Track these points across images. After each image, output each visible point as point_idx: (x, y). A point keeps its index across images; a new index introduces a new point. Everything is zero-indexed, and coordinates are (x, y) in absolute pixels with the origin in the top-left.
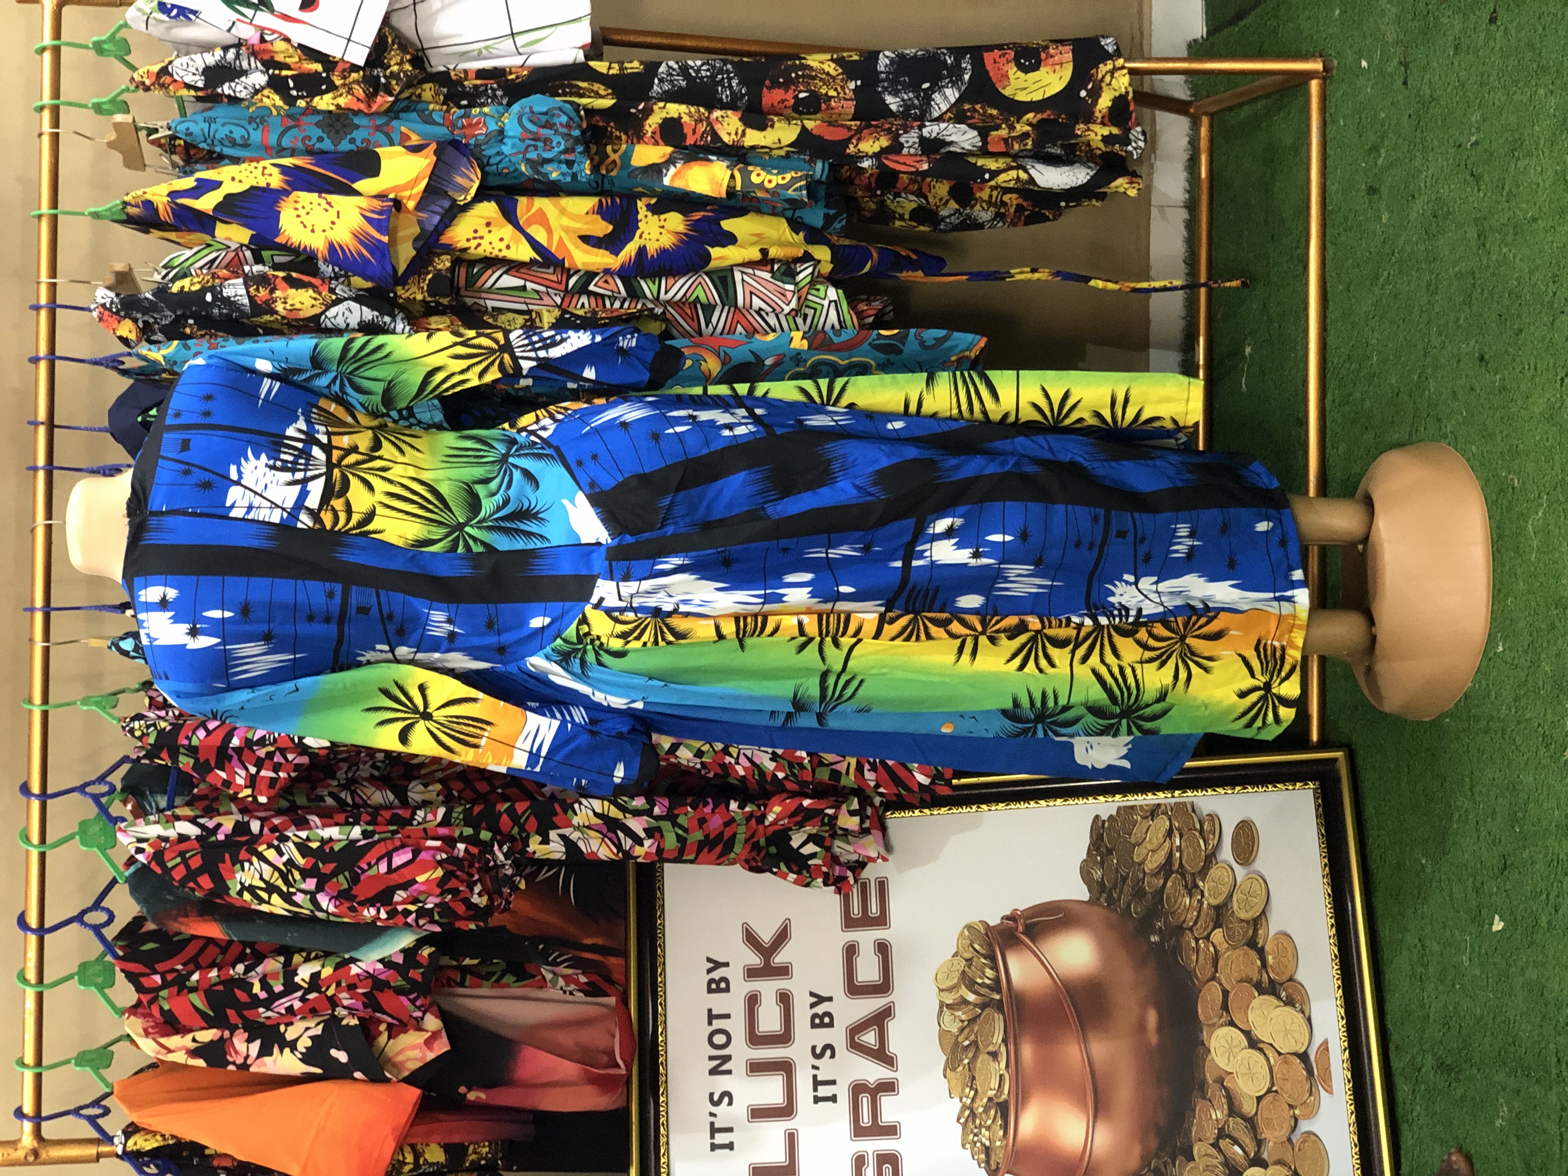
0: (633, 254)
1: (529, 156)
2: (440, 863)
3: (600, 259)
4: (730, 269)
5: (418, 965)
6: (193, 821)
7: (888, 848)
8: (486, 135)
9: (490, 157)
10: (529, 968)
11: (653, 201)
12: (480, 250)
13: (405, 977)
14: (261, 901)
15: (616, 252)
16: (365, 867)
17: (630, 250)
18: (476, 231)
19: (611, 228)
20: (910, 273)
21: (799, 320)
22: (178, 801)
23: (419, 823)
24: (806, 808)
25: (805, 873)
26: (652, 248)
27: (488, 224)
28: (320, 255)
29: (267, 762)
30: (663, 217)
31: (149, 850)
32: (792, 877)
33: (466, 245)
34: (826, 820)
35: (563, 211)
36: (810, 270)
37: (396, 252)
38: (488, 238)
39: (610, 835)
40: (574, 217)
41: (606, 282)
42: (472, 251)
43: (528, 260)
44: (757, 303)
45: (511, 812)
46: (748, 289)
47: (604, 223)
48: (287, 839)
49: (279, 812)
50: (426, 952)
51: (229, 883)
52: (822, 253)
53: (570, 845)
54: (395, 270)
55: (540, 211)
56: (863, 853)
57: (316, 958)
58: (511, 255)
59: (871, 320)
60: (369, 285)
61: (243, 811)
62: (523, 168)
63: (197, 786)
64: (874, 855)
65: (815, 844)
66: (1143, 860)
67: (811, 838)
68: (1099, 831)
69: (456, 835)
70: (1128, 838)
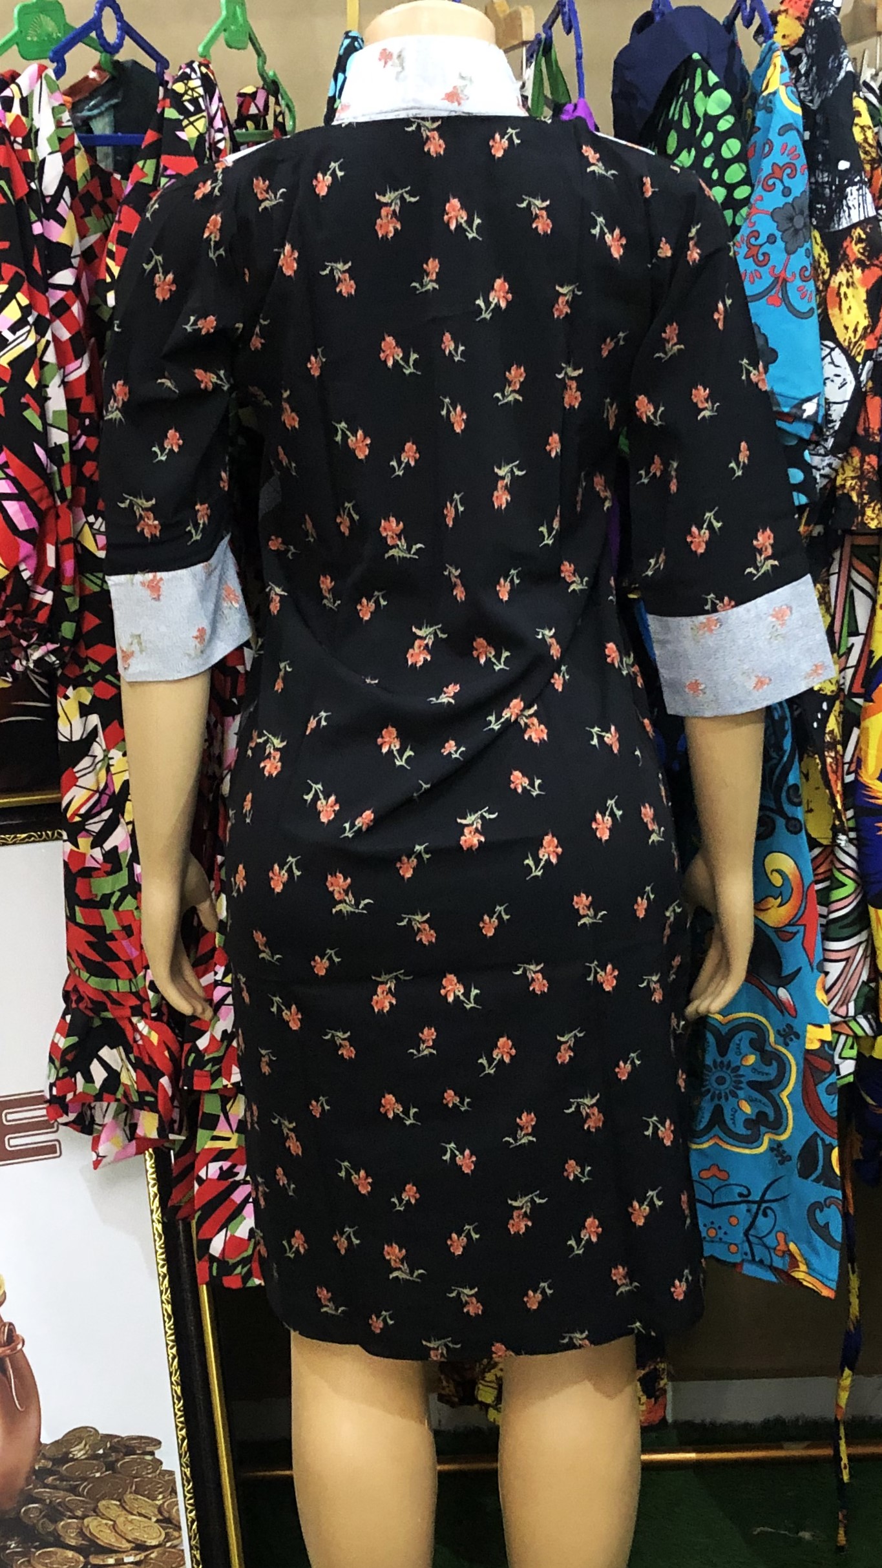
25: (65, 1070)
39: (105, 798)
48: (41, 334)
53: (82, 747)
64: (102, 1150)
65: (105, 1080)
66: (103, 1517)
67: (113, 1077)
68: (139, 1448)
69: (65, 588)
70: (131, 1493)
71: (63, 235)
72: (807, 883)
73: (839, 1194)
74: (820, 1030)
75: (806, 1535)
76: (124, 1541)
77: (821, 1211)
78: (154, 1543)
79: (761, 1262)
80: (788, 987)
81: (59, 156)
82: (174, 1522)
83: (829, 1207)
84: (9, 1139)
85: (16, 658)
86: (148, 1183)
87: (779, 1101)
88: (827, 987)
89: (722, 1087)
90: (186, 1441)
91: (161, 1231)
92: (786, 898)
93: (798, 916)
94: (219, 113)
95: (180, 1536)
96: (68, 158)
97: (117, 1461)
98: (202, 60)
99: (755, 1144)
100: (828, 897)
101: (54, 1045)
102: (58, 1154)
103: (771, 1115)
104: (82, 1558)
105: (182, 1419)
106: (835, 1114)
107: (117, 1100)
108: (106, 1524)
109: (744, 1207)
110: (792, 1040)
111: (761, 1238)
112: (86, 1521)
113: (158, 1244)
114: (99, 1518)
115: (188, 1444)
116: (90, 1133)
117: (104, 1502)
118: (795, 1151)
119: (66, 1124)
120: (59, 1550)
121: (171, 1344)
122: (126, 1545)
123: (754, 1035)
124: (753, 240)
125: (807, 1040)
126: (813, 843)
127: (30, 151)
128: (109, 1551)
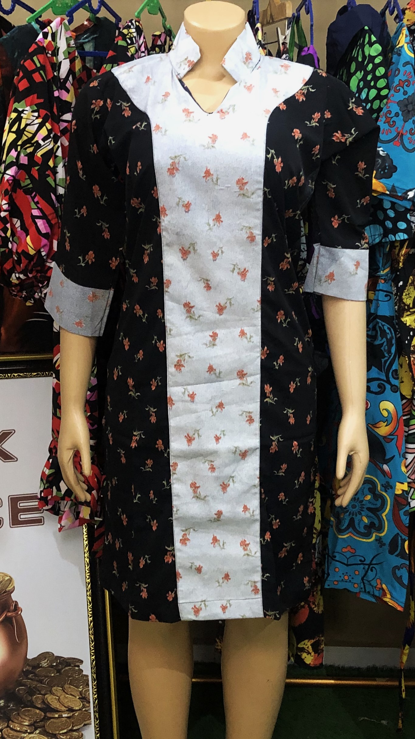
2: (39, 252)
14: (11, 125)
16: (36, 199)
25: (48, 484)
31: (47, 43)
51: (23, 102)
56: (64, 515)
64: (63, 523)
66: (54, 694)
68: (72, 663)
70: (67, 684)
71: (69, 97)
72: (399, 416)
73: (407, 563)
74: (402, 485)
75: (384, 722)
76: (63, 707)
77: (399, 570)
78: (77, 708)
79: (369, 592)
80: (388, 464)
81: (68, 60)
82: (87, 699)
83: (402, 568)
84: (20, 515)
85: (36, 292)
86: (84, 539)
87: (381, 518)
88: (406, 465)
89: (354, 510)
90: (95, 662)
91: (88, 562)
92: (389, 422)
93: (394, 432)
94: (143, 44)
95: (89, 706)
96: (72, 61)
97: (62, 669)
98: (137, 19)
99: (369, 537)
100: (409, 423)
101: (43, 473)
102: (42, 523)
103: (377, 525)
104: (43, 714)
105: (93, 651)
106: (407, 525)
107: (71, 500)
108: (55, 698)
109: (362, 566)
110: (388, 489)
111: (369, 581)
112: (46, 696)
113: (87, 568)
114: (52, 696)
115: (95, 663)
116: (58, 515)
117: (55, 688)
118: (387, 541)
119: (47, 510)
120: (33, 709)
121: (90, 615)
122: (63, 709)
123: (370, 486)
124: (388, 115)
125: (396, 490)
126: (403, 397)
127: (54, 58)
128: (56, 711)
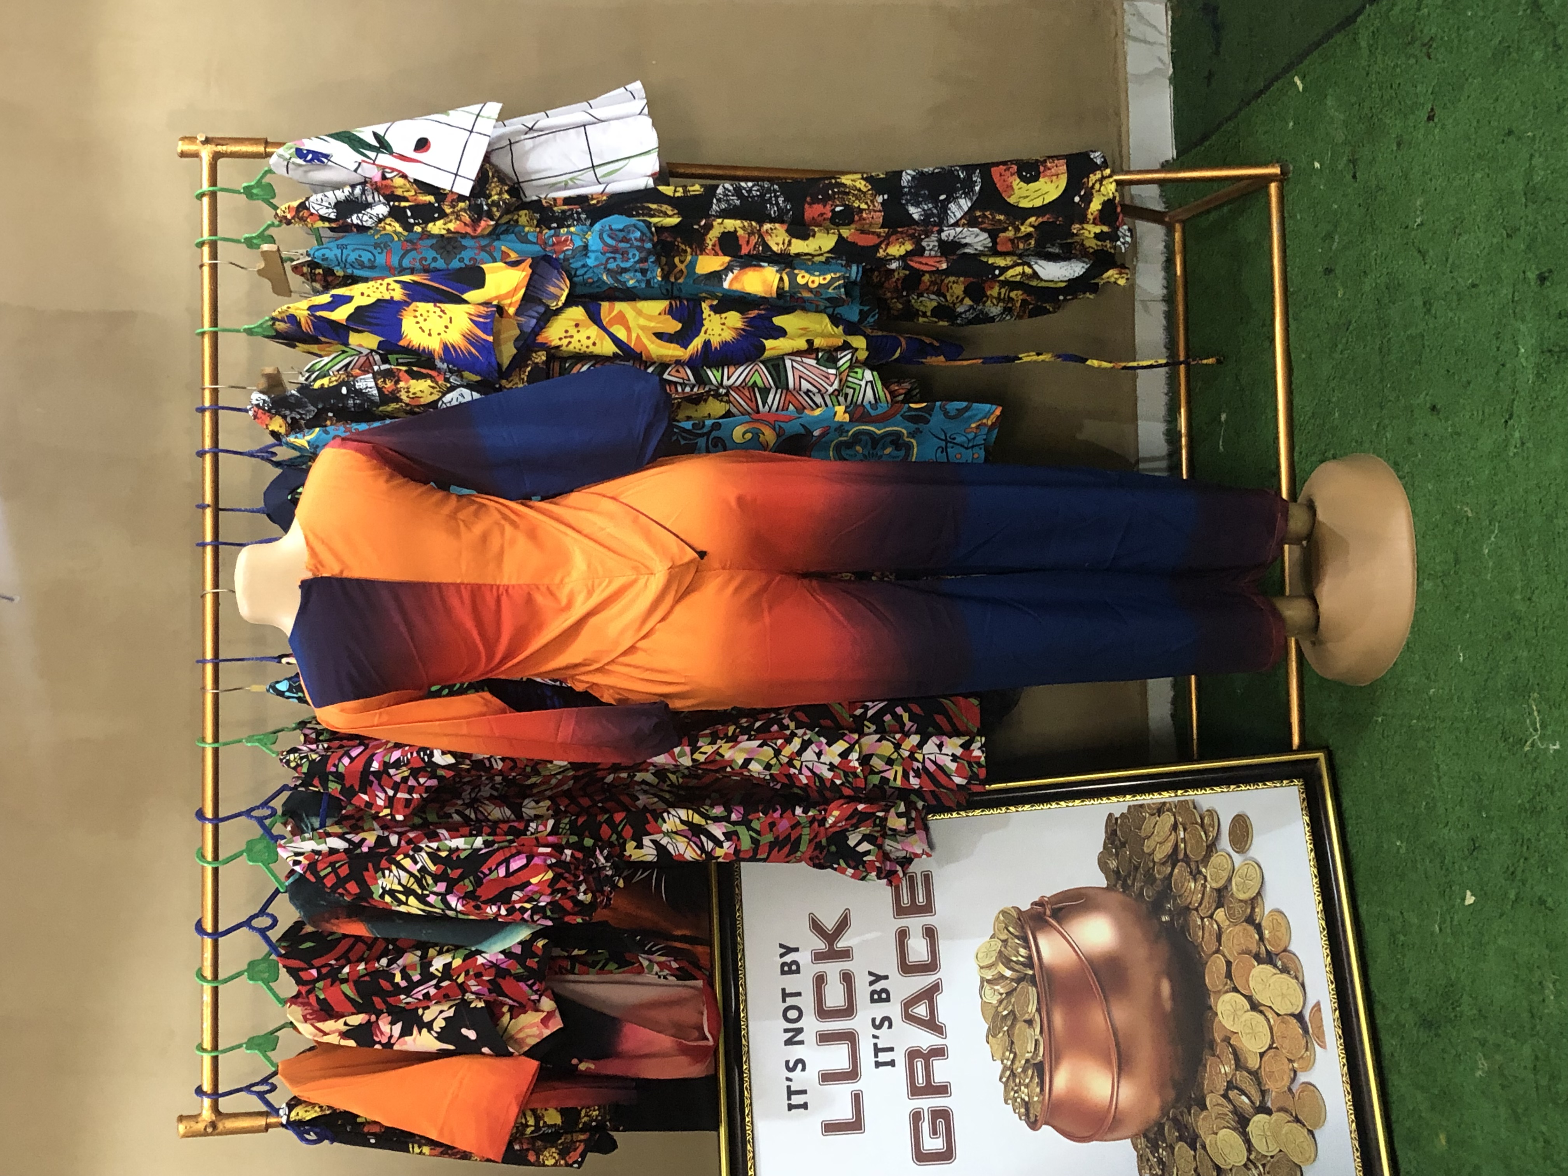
0: (700, 347)
1: (610, 266)
2: (550, 867)
3: (673, 351)
4: (781, 358)
5: (534, 955)
6: (341, 837)
7: (931, 846)
8: (573, 250)
9: (577, 270)
10: (628, 956)
11: (715, 302)
12: (571, 347)
13: (523, 965)
14: (400, 903)
15: (685, 347)
16: (487, 872)
17: (697, 343)
18: (566, 331)
19: (680, 326)
20: (934, 358)
21: (841, 399)
22: (329, 821)
23: (532, 834)
24: (861, 812)
25: (861, 867)
26: (715, 341)
27: (577, 325)
28: (436, 356)
29: (402, 785)
30: (723, 315)
31: (305, 862)
32: (850, 871)
33: (559, 343)
34: (878, 821)
35: (639, 313)
36: (849, 356)
37: (501, 351)
38: (577, 336)
39: (694, 839)
40: (650, 318)
41: (678, 371)
42: (564, 348)
43: (611, 354)
44: (805, 385)
45: (610, 822)
46: (797, 374)
47: (675, 322)
48: (421, 849)
49: (413, 828)
50: (540, 943)
51: (373, 888)
52: (859, 342)
53: (661, 849)
54: (499, 365)
55: (620, 312)
56: (910, 850)
57: (448, 951)
58: (597, 350)
59: (901, 398)
60: (479, 378)
61: (384, 828)
62: (605, 278)
63: (345, 808)
64: (919, 852)
65: (869, 842)
66: (1154, 850)
67: (865, 838)
68: (1113, 827)
69: (564, 843)
70: (1140, 833)
71: (370, 838)
73: (939, 403)
76: (1171, 837)
77: (949, 413)
78: (1172, 819)
80: (811, 431)
81: (326, 840)
82: (1160, 805)
83: (946, 409)
87: (883, 435)
92: (760, 432)
95: (1169, 802)
97: (1121, 841)
99: (911, 444)
101: (853, 877)
102: (928, 872)
103: (892, 438)
104: (1180, 863)
107: (882, 838)
108: (1159, 847)
110: (844, 429)
111: (970, 441)
112: (1156, 860)
114: (1155, 853)
116: (910, 859)
117: (1145, 849)
118: (914, 426)
120: (1174, 878)
125: (844, 420)
128: (1176, 846)
